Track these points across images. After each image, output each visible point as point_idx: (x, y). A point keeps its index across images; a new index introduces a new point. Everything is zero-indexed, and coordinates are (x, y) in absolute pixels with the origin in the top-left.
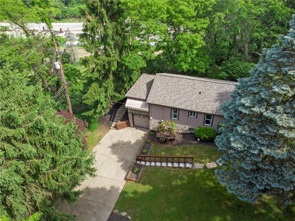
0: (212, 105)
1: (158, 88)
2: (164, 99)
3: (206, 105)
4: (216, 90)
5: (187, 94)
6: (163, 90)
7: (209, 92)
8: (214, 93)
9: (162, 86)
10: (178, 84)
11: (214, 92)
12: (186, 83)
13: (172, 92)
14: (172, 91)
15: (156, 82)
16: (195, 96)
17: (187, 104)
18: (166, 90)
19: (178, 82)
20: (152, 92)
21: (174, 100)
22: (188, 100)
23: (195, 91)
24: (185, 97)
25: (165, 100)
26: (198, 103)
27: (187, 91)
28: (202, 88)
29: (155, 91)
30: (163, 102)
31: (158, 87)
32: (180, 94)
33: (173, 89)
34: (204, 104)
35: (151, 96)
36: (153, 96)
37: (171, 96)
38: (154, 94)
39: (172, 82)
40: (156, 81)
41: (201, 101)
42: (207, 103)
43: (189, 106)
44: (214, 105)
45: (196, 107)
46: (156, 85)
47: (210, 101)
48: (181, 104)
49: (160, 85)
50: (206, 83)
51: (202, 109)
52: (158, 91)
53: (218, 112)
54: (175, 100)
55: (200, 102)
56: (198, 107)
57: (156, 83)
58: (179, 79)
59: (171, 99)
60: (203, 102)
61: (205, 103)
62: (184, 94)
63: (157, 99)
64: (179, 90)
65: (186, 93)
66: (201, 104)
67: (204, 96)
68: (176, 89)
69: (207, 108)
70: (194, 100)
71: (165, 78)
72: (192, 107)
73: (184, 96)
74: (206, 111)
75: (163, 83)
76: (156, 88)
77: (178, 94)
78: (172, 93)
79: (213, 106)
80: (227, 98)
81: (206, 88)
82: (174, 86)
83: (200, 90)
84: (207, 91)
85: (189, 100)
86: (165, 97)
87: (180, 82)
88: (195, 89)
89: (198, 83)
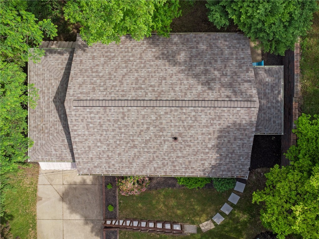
0: (201, 160)
1: (86, 140)
2: (108, 163)
3: (190, 162)
4: (207, 127)
5: (149, 145)
6: (99, 144)
7: (192, 132)
8: (203, 134)
9: (92, 135)
10: (124, 123)
11: (203, 132)
12: (141, 117)
13: (119, 145)
14: (118, 142)
15: (75, 128)
16: (165, 147)
17: (156, 165)
18: (105, 143)
19: (123, 118)
20: (79, 151)
21: (127, 161)
22: (155, 157)
23: (165, 134)
24: (148, 152)
25: (111, 165)
26: (174, 159)
27: (148, 138)
28: (177, 124)
29: (83, 149)
30: (110, 169)
31: (85, 137)
32: (135, 146)
33: (118, 138)
34: (187, 160)
35: (81, 160)
36: (85, 160)
37: (119, 154)
38: (84, 155)
39: (109, 120)
40: (75, 125)
41: (180, 155)
42: (191, 158)
43: (160, 168)
44: (205, 160)
45: (173, 168)
46: (79, 135)
47: (196, 153)
48: (144, 166)
49: (87, 133)
50: (184, 111)
51: (184, 170)
52: (89, 147)
53: (214, 171)
54: (131, 161)
55: (178, 157)
56: (177, 168)
57: (76, 131)
58: (121, 110)
59: (122, 161)
60: (184, 157)
61: (189, 157)
62: (143, 145)
63: (96, 165)
64: (131, 138)
65: (147, 142)
66: (181, 162)
67: (183, 143)
68: (123, 135)
69: (194, 166)
70: (166, 155)
71: (91, 113)
72: (165, 170)
73: (146, 150)
74: (192, 172)
75: (91, 125)
76: (81, 142)
77: (132, 147)
78: (118, 147)
79: (203, 162)
80: (229, 142)
81: (185, 124)
82: (117, 130)
83: (174, 131)
84: (189, 131)
85: (157, 156)
86: (110, 158)
87: (126, 118)
88: (162, 130)
89: (166, 113)
